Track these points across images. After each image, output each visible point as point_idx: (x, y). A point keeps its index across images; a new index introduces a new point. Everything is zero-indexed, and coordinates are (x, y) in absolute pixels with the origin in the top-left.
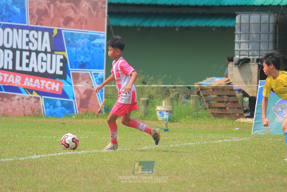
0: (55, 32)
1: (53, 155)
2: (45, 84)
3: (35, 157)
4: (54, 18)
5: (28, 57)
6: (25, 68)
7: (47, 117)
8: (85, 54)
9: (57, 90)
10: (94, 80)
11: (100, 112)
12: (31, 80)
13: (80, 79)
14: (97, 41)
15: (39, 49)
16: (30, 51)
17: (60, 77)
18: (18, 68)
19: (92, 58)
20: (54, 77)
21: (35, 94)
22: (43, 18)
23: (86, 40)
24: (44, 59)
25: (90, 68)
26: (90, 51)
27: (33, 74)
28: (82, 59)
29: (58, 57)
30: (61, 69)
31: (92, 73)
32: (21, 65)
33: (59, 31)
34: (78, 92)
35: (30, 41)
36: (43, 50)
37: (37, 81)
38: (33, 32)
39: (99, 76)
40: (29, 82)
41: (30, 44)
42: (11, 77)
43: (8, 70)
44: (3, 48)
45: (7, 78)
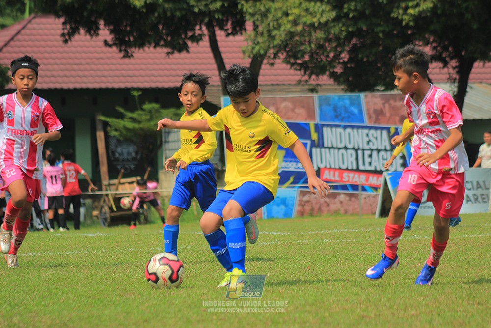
0: (393, 130)
4: (390, 118)
5: (370, 156)
6: (368, 168)
12: (375, 178)
15: (379, 148)
16: (372, 150)
18: (362, 167)
22: (379, 117)
24: (385, 157)
27: (376, 172)
30: (401, 165)
32: (364, 164)
33: (396, 129)
35: (370, 140)
36: (383, 148)
38: (372, 132)
40: (373, 180)
41: (371, 143)
42: (357, 175)
43: (352, 170)
44: (346, 148)
45: (353, 177)
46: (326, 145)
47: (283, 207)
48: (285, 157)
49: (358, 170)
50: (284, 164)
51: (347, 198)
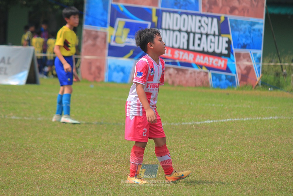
0: (222, 19)
1: (222, 121)
2: (213, 61)
3: (208, 122)
4: (222, 8)
5: (200, 39)
6: (196, 48)
7: (213, 88)
8: (246, 37)
9: (223, 66)
10: (253, 58)
11: (258, 85)
12: (202, 57)
13: (242, 57)
14: (256, 27)
15: (209, 33)
16: (201, 34)
17: (225, 55)
18: (191, 47)
19: (253, 41)
20: (220, 55)
21: (204, 69)
22: (213, 7)
23: (247, 26)
24: (213, 40)
25: (250, 48)
26: (251, 35)
27: (204, 53)
28: (243, 41)
29: (224, 39)
30: (226, 49)
31: (252, 53)
32: (194, 45)
33: (226, 18)
34: (240, 68)
35: (202, 26)
36: (212, 33)
37: (206, 58)
38: (205, 18)
39: (258, 55)
40: (200, 59)
41: (202, 28)
42: (186, 54)
43: (183, 49)
44: (180, 31)
45: (183, 55)
46: (163, 26)
47: (121, 74)
48: (129, 34)
49: (188, 49)
50: (128, 40)
51: (176, 72)
